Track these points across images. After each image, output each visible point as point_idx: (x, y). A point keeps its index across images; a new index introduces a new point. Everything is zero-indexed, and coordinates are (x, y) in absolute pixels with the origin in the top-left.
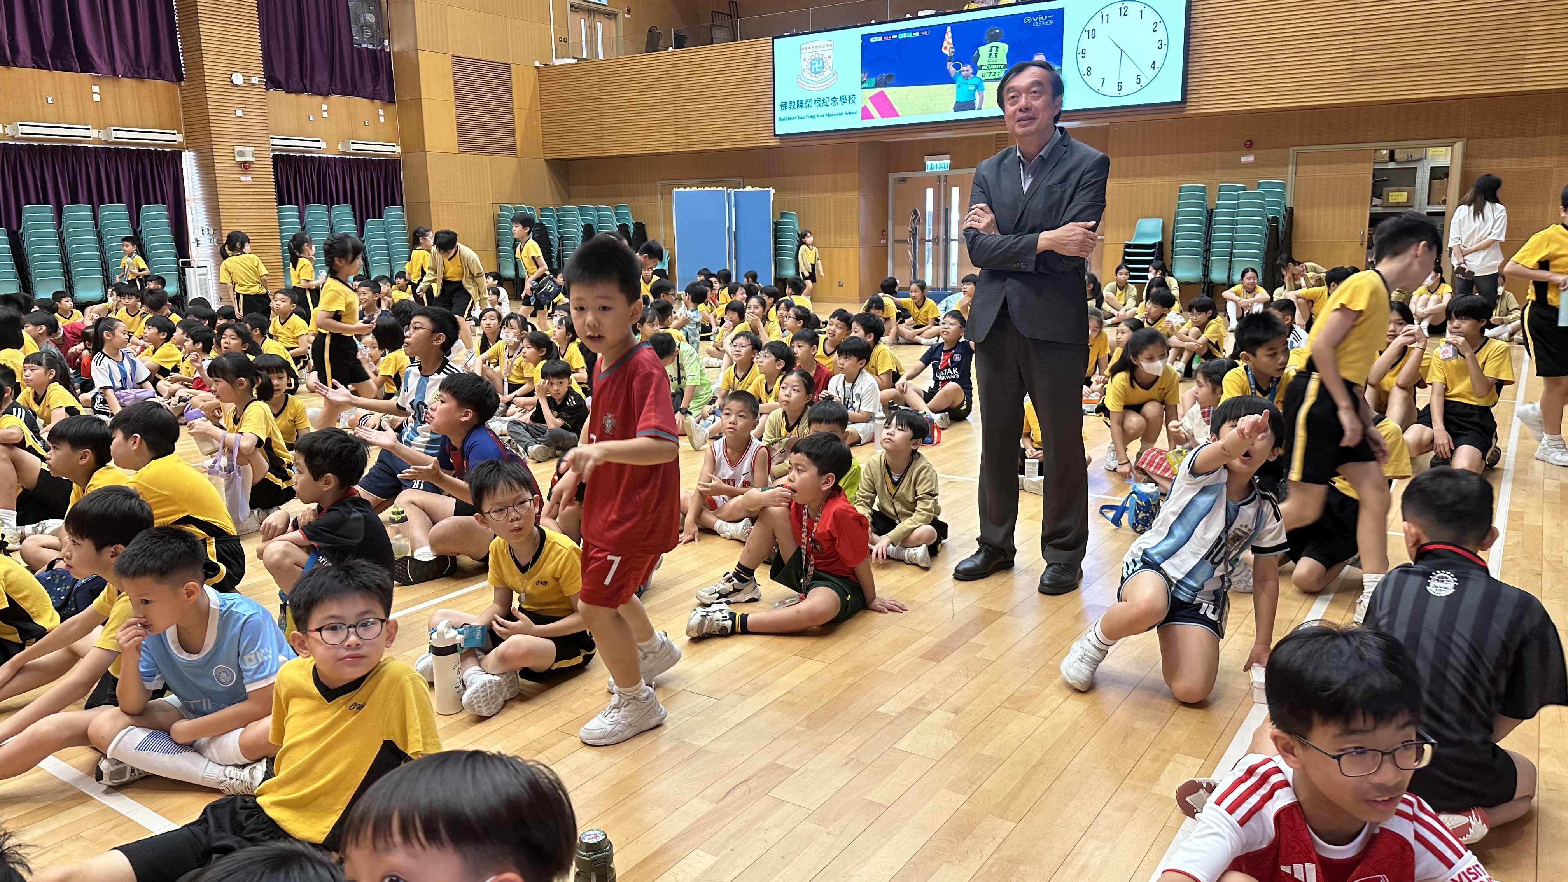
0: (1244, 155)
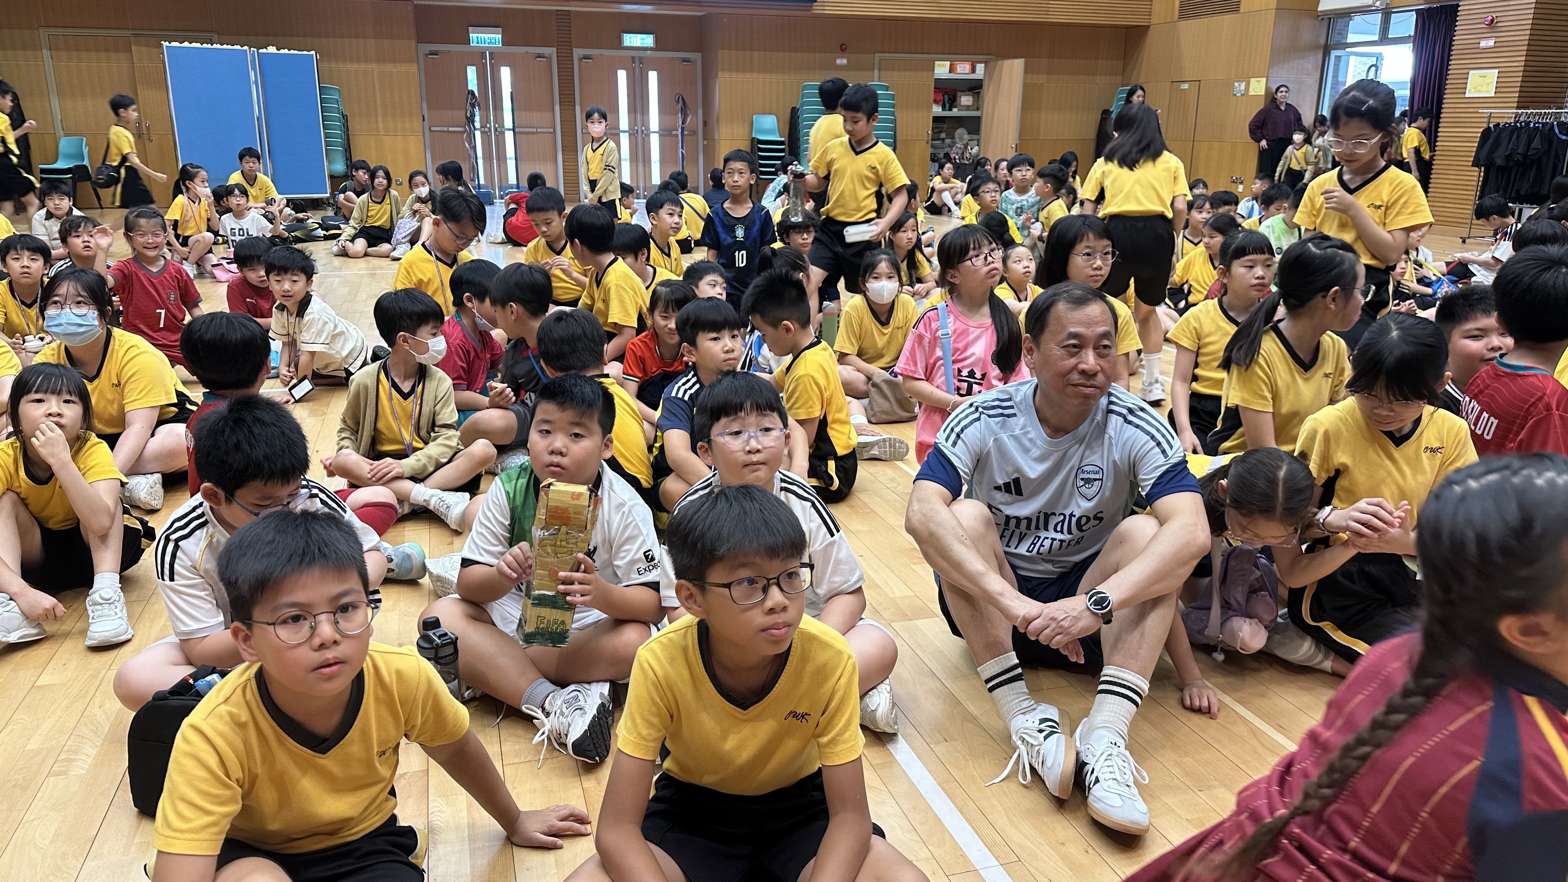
0: (838, 58)
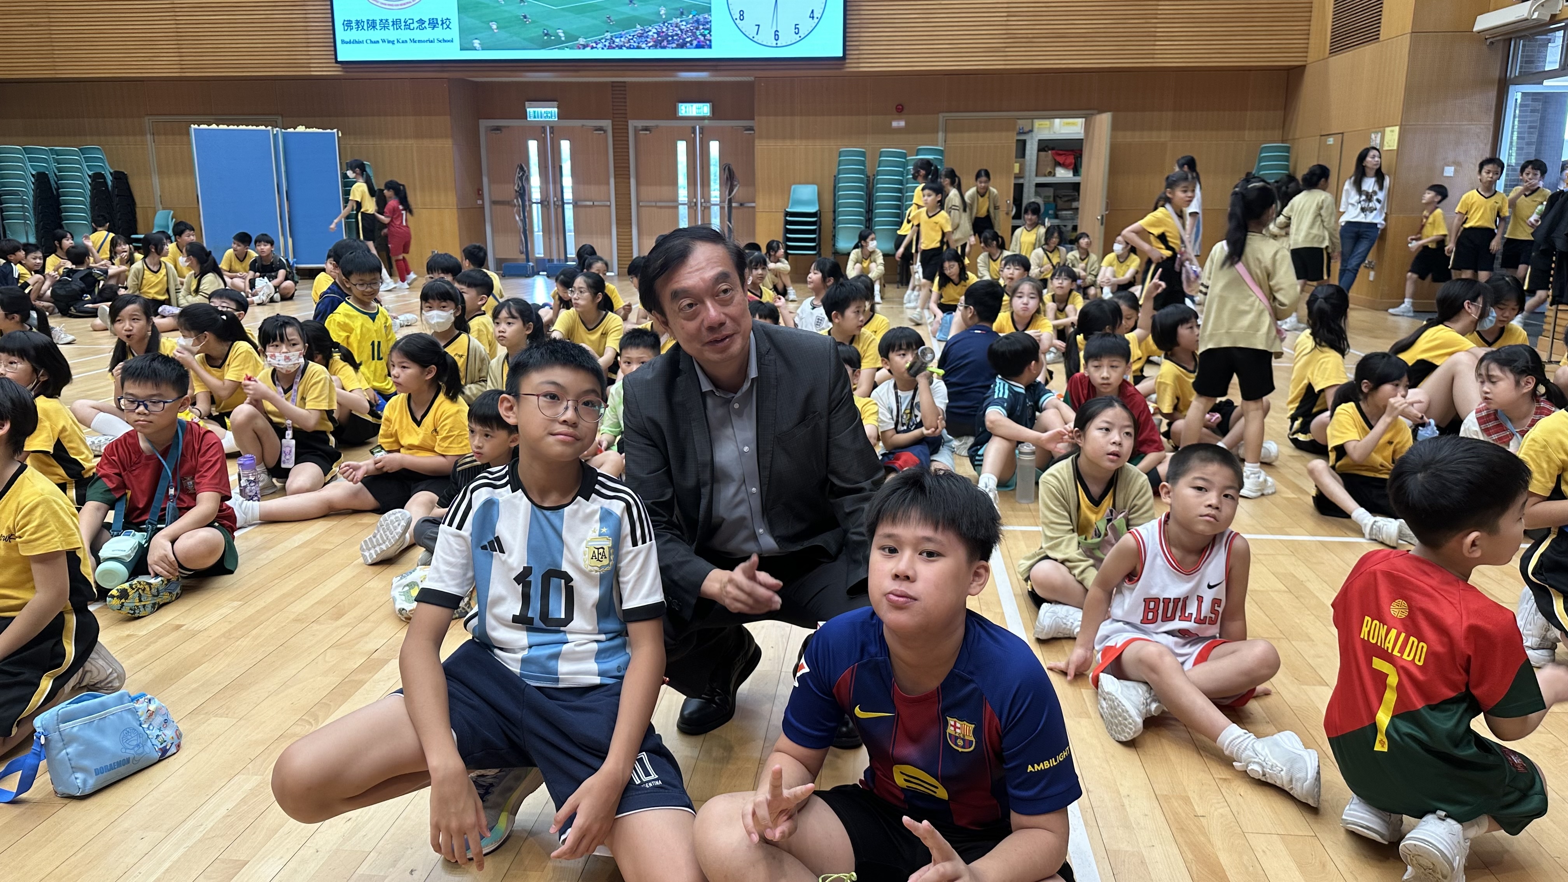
0: (895, 119)
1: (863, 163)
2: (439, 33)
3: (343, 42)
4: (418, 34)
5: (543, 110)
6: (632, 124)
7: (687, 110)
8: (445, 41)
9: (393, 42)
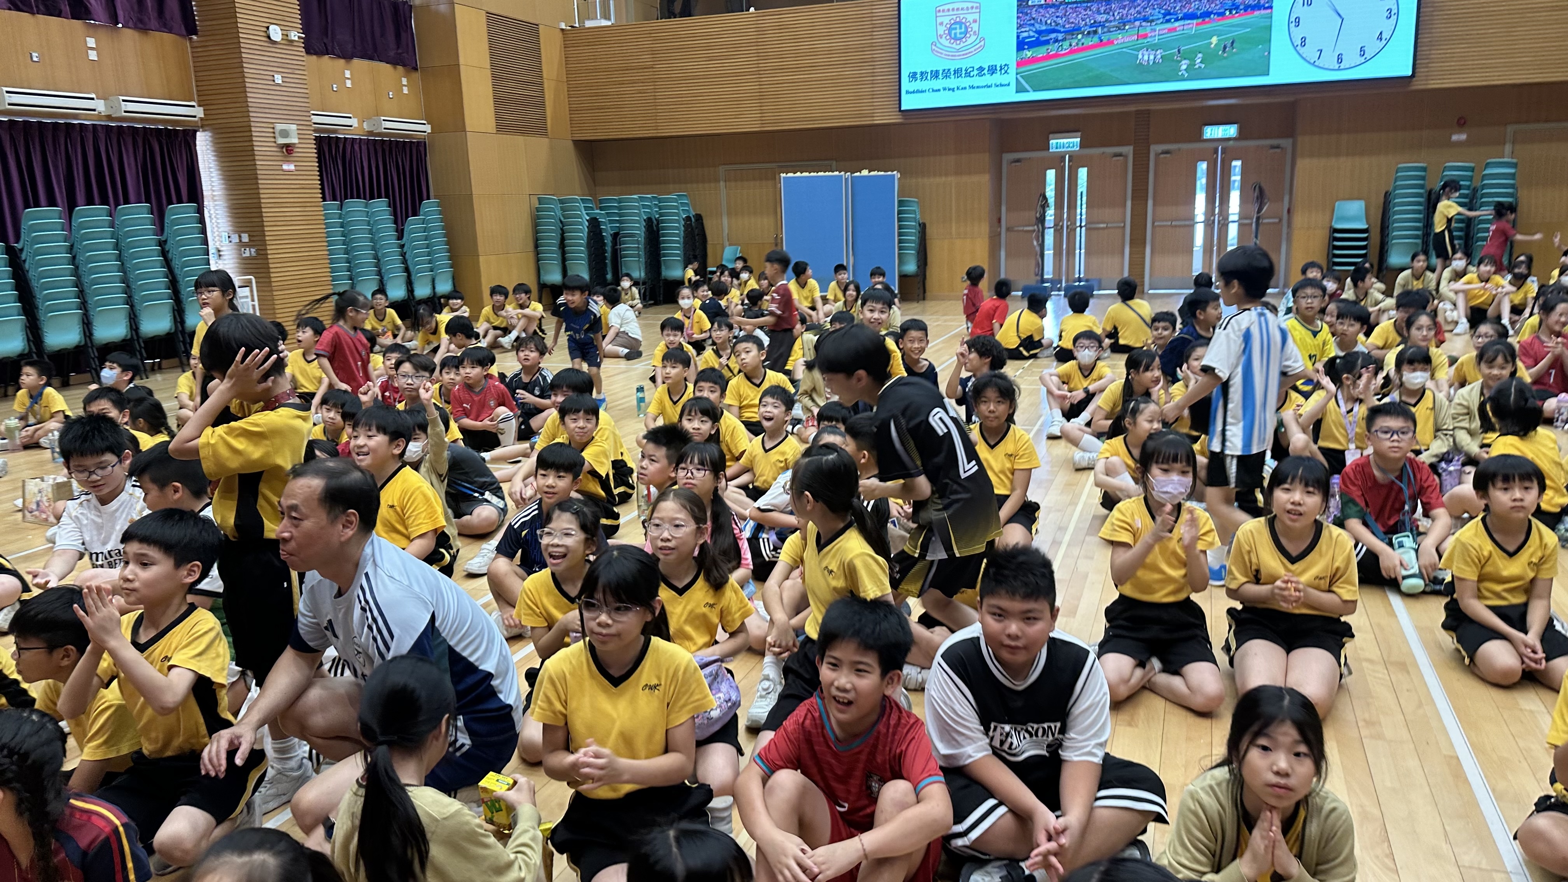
0: (1456, 133)
1: (1423, 178)
2: (997, 78)
3: (907, 92)
4: (977, 81)
5: (1065, 141)
6: (1155, 149)
7: (1212, 132)
8: (1002, 85)
9: (953, 90)
